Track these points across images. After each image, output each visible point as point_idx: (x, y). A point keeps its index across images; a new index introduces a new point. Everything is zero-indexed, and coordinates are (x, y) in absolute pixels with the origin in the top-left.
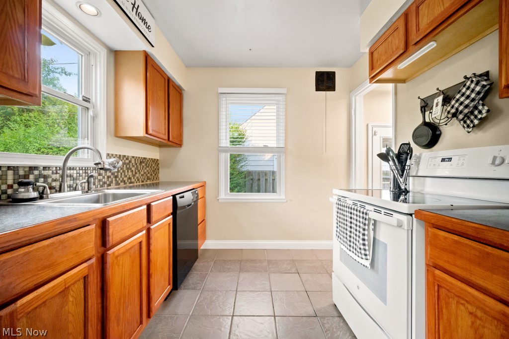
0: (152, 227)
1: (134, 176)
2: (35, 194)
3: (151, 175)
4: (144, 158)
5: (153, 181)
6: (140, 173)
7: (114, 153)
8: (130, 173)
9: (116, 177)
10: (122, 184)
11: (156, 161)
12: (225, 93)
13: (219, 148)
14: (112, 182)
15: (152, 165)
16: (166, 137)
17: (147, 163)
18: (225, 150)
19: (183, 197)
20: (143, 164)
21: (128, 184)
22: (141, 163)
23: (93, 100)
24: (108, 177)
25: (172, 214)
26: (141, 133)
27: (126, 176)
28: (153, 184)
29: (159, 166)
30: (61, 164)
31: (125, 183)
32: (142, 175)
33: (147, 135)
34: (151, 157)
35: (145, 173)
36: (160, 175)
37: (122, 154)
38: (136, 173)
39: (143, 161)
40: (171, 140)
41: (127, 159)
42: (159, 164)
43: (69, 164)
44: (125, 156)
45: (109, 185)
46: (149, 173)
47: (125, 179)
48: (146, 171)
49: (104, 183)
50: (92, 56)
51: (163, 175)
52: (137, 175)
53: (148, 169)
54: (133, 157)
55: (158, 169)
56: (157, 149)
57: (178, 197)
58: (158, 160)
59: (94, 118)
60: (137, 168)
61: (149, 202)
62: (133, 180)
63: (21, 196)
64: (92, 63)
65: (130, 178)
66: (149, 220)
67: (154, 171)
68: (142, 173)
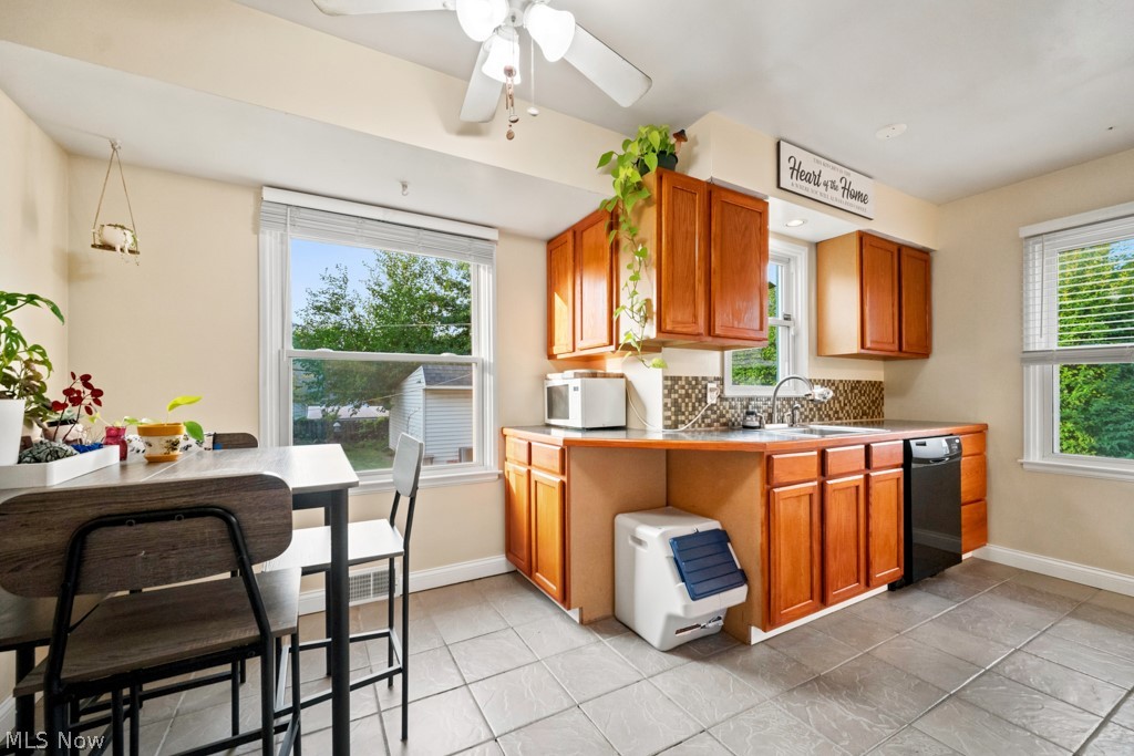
0: (872, 474)
1: (842, 409)
2: (757, 424)
3: (869, 408)
4: (858, 382)
5: (872, 417)
6: (851, 405)
7: (817, 378)
8: (837, 405)
9: (819, 409)
10: (827, 419)
11: (877, 386)
12: (1041, 234)
13: (1026, 355)
14: (814, 416)
15: (870, 392)
16: (896, 347)
17: (862, 388)
18: (1043, 357)
19: (924, 444)
20: (856, 391)
21: (834, 420)
22: (853, 389)
23: (794, 316)
24: (811, 410)
25: (903, 466)
26: (855, 348)
27: (831, 409)
28: (872, 422)
29: (884, 392)
30: (772, 394)
31: (830, 419)
32: (855, 408)
33: (863, 351)
34: (868, 379)
35: (859, 405)
36: (886, 409)
37: (826, 378)
38: (845, 405)
39: (856, 385)
40: (904, 349)
41: (833, 384)
42: (883, 389)
43: (779, 394)
44: (829, 381)
45: (812, 420)
46: (865, 405)
47: (831, 413)
48: (860, 401)
49: (807, 417)
50: (792, 262)
51: (890, 408)
52: (847, 408)
53: (863, 398)
54: (841, 381)
55: (882, 398)
56: (881, 363)
57: (913, 443)
58: (881, 382)
59: (795, 337)
60: (846, 397)
61: (868, 441)
62: (841, 415)
63: (749, 424)
64: (793, 270)
65: (836, 412)
66: (868, 464)
67: (873, 402)
68: (855, 404)
